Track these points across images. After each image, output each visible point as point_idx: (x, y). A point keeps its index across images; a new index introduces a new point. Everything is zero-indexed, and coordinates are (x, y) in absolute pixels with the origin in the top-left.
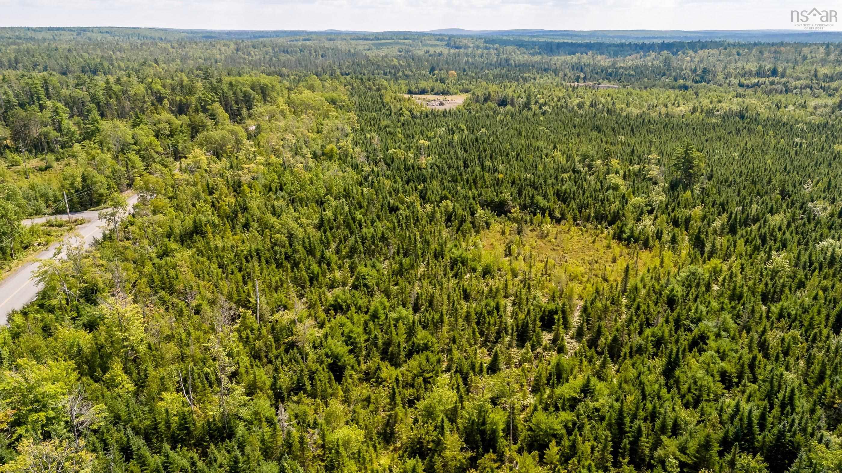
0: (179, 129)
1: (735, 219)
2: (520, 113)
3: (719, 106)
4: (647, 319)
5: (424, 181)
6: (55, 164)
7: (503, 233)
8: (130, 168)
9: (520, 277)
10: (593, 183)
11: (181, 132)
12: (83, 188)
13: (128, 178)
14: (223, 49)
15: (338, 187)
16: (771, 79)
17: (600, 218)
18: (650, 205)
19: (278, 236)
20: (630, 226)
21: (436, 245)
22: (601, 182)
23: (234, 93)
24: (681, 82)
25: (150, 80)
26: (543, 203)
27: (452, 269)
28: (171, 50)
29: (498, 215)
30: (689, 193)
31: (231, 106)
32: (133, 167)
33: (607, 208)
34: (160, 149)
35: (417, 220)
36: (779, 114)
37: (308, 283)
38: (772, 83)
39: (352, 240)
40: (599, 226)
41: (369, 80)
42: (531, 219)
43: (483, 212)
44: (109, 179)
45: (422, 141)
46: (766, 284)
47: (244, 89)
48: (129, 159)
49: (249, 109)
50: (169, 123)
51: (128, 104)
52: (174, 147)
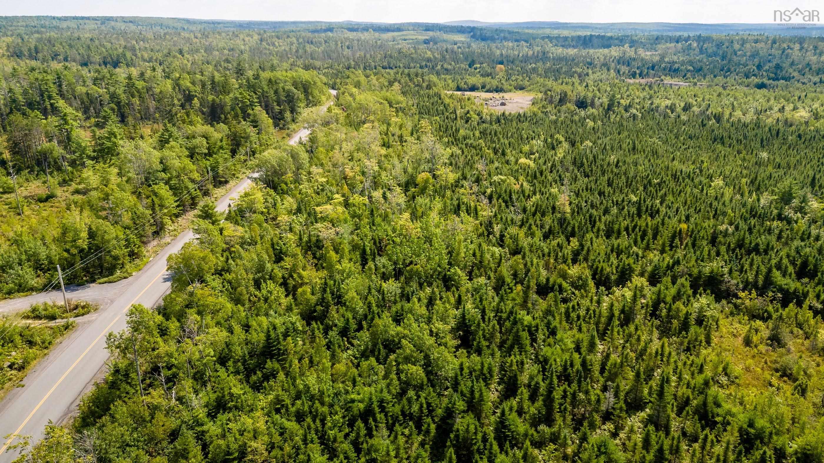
0: (219, 144)
6: (59, 192)
8: (157, 208)
11: (221, 148)
12: (90, 248)
13: (156, 224)
14: (246, 39)
23: (276, 92)
25: (178, 75)
28: (194, 40)
31: (272, 108)
32: (162, 206)
34: (196, 176)
44: (128, 232)
47: (287, 88)
48: (156, 194)
49: (293, 111)
50: (206, 137)
51: (152, 104)
52: (213, 169)
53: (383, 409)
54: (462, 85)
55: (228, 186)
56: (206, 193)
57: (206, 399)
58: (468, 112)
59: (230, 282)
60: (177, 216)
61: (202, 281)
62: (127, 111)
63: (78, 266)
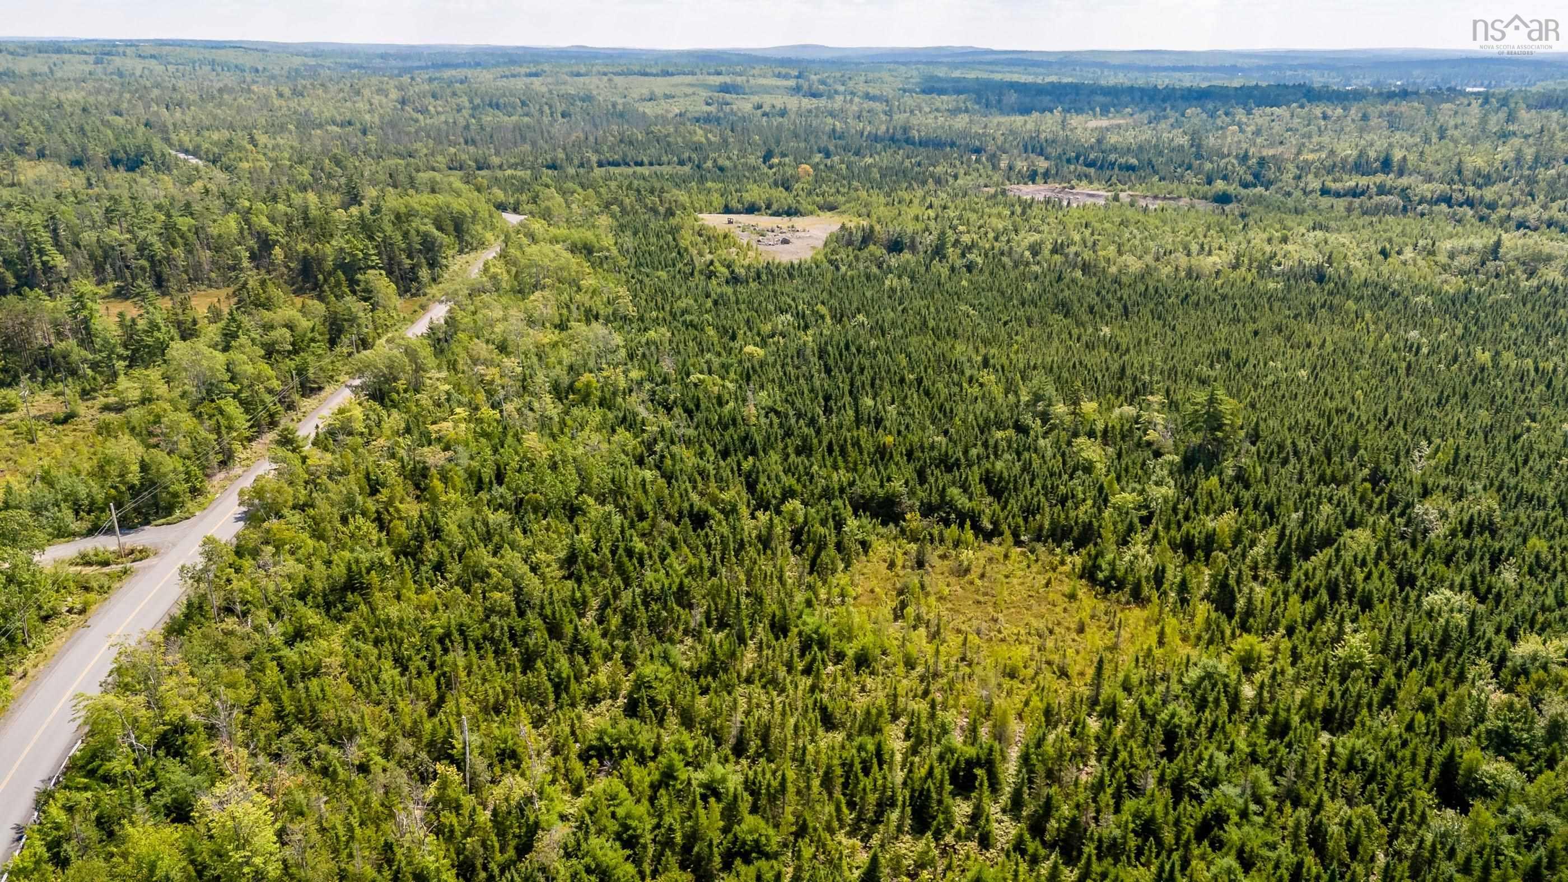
0: (309, 334)
1: (1289, 545)
2: (928, 269)
3: (1280, 249)
4: (1129, 777)
5: (753, 452)
6: (81, 408)
7: (892, 565)
8: (224, 431)
9: (920, 669)
10: (1049, 453)
11: (313, 340)
12: (142, 484)
13: (222, 451)
14: (376, 99)
15: (600, 475)
16: (1380, 178)
17: (1058, 534)
18: (1147, 507)
19: (497, 595)
20: (1109, 557)
21: (774, 607)
22: (1063, 455)
23: (406, 235)
24: (1220, 185)
25: (247, 203)
26: (962, 502)
27: (802, 655)
28: (277, 102)
29: (885, 524)
30: (1214, 480)
31: (400, 264)
32: (230, 428)
33: (1072, 514)
34: (275, 384)
35: (742, 545)
36: (1385, 269)
37: (552, 697)
38: (1382, 190)
39: (626, 598)
40: (1058, 550)
41: (652, 192)
42: (941, 533)
43: (856, 523)
44: (188, 462)
45: (750, 349)
46: (1331, 695)
47: (423, 228)
48: (221, 412)
49: (432, 265)
50: (290, 327)
51: (205, 256)
52: (300, 373)
53: (462, 633)
54: (734, 204)
55: (323, 394)
56: (291, 407)
57: (282, 630)
58: (712, 263)
59: (313, 518)
60: (250, 440)
61: (280, 517)
62: (166, 270)
63: (129, 506)
